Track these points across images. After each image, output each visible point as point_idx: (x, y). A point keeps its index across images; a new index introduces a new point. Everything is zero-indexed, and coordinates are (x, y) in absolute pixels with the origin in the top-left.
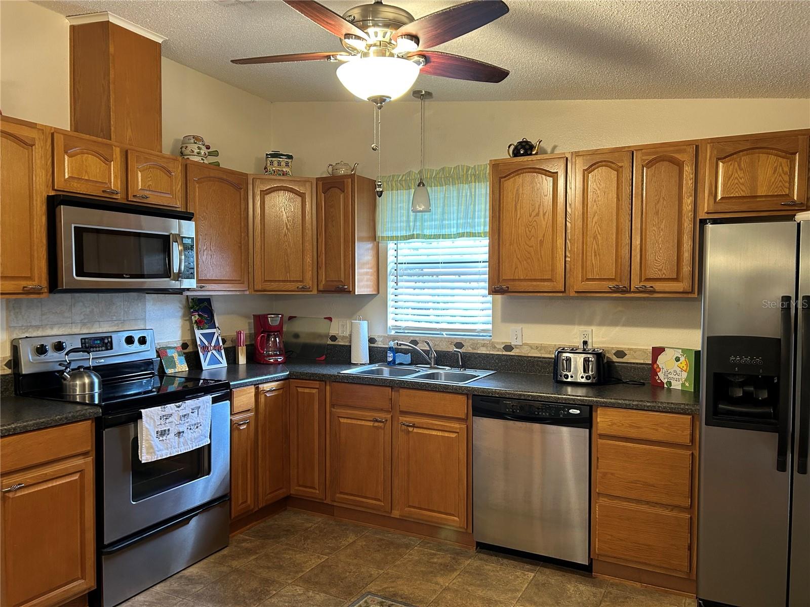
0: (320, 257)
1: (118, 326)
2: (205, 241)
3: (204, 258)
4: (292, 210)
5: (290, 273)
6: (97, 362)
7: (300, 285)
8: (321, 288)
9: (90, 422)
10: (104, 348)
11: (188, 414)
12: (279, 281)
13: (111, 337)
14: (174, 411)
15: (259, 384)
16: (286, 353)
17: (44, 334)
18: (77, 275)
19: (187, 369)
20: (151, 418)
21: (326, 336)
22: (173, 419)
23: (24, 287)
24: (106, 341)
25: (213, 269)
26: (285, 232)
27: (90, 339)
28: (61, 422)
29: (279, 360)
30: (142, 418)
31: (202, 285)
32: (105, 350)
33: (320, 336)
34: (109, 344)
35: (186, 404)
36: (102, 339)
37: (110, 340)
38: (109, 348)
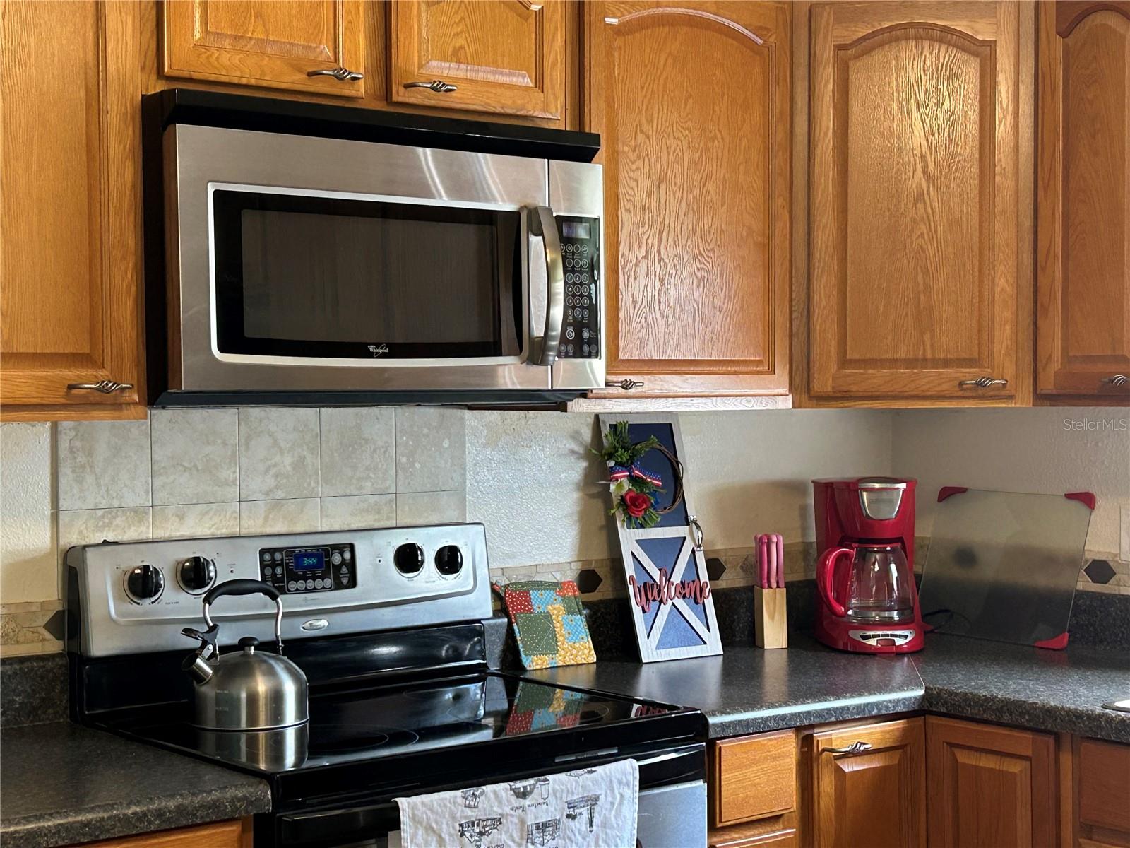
0: (1044, 269)
1: (379, 513)
2: (641, 230)
3: (638, 289)
4: (946, 106)
5: (932, 331)
6: (307, 625)
7: (969, 375)
8: (1047, 386)
9: (234, 829)
10: (328, 582)
11: (557, 822)
12: (894, 362)
13: (352, 547)
14: (507, 810)
15: (812, 726)
16: (924, 617)
17: (161, 534)
18: (222, 349)
19: (593, 658)
20: (429, 829)
21: (1073, 561)
22: (504, 837)
23: (70, 387)
24: (336, 559)
25: (668, 325)
26: (920, 186)
27: (290, 551)
28: (143, 826)
29: (899, 642)
30: (399, 828)
31: (629, 378)
32: (331, 589)
33: (1049, 560)
34: (344, 570)
35: (550, 787)
36: (325, 552)
37: (347, 555)
38: (345, 581)
